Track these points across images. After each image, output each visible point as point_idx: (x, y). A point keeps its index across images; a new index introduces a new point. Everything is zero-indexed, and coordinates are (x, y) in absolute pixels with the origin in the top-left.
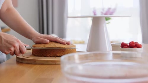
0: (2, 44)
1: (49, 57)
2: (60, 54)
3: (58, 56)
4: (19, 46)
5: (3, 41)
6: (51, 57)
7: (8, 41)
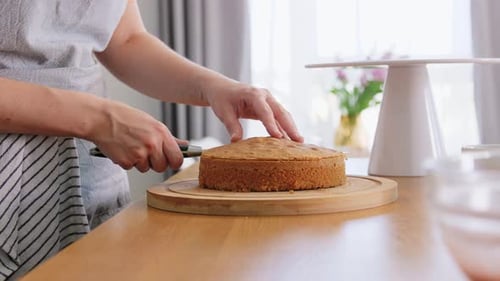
0: (111, 135)
1: (267, 191)
2: (303, 182)
3: (298, 187)
4: (163, 144)
5: (115, 128)
6: (273, 191)
7: (131, 130)
